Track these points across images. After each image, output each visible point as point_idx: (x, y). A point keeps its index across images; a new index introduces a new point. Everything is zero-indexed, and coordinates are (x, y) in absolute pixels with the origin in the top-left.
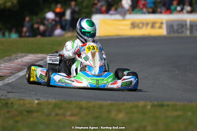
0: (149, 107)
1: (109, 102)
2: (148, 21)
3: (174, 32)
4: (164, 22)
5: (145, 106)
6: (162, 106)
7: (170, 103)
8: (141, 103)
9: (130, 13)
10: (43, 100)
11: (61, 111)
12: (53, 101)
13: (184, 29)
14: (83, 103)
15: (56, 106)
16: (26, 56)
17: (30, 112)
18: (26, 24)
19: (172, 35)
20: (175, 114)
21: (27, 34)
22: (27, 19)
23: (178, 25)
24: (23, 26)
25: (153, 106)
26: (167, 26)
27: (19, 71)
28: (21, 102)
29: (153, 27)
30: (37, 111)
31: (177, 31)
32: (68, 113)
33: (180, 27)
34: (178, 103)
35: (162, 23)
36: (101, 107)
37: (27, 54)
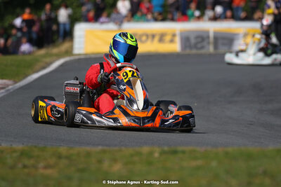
0: (156, 155)
1: (100, 148)
2: (154, 32)
3: (191, 47)
4: (178, 33)
5: (151, 153)
6: (175, 152)
7: (187, 149)
8: (145, 149)
9: (129, 21)
10: (4, 145)
11: (32, 162)
12: (19, 147)
13: (205, 43)
14: (63, 150)
15: (23, 153)
19: (188, 51)
20: (194, 163)
23: (197, 37)
25: (163, 153)
26: (182, 39)
29: (161, 40)
31: (195, 46)
32: (41, 165)
33: (199, 40)
34: (198, 149)
35: (174, 35)
36: (88, 154)
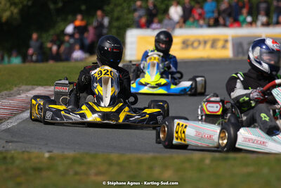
0: (207, 161)
1: (151, 155)
2: (206, 38)
3: (243, 53)
4: (230, 39)
5: (202, 160)
6: (226, 159)
8: (197, 156)
9: (181, 27)
10: (56, 152)
12: (70, 153)
14: (114, 157)
15: (75, 161)
16: (33, 89)
17: (37, 170)
18: (33, 43)
19: (241, 57)
20: (245, 170)
21: (34, 58)
22: (35, 36)
23: (250, 44)
24: (28, 47)
25: (213, 160)
26: (234, 45)
27: (23, 111)
28: (26, 156)
29: (213, 46)
30: (48, 169)
32: (93, 171)
35: (226, 41)
36: (139, 161)
37: (34, 87)
